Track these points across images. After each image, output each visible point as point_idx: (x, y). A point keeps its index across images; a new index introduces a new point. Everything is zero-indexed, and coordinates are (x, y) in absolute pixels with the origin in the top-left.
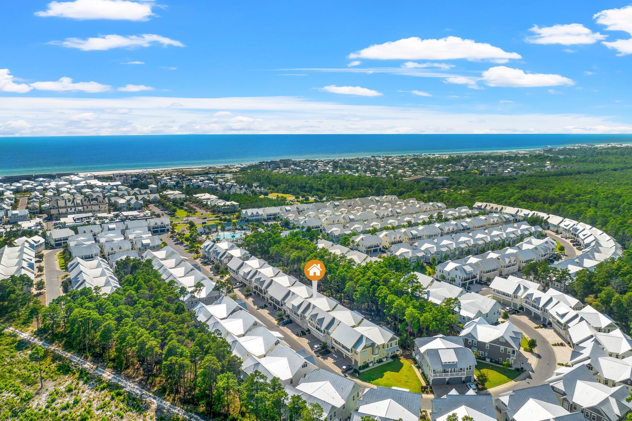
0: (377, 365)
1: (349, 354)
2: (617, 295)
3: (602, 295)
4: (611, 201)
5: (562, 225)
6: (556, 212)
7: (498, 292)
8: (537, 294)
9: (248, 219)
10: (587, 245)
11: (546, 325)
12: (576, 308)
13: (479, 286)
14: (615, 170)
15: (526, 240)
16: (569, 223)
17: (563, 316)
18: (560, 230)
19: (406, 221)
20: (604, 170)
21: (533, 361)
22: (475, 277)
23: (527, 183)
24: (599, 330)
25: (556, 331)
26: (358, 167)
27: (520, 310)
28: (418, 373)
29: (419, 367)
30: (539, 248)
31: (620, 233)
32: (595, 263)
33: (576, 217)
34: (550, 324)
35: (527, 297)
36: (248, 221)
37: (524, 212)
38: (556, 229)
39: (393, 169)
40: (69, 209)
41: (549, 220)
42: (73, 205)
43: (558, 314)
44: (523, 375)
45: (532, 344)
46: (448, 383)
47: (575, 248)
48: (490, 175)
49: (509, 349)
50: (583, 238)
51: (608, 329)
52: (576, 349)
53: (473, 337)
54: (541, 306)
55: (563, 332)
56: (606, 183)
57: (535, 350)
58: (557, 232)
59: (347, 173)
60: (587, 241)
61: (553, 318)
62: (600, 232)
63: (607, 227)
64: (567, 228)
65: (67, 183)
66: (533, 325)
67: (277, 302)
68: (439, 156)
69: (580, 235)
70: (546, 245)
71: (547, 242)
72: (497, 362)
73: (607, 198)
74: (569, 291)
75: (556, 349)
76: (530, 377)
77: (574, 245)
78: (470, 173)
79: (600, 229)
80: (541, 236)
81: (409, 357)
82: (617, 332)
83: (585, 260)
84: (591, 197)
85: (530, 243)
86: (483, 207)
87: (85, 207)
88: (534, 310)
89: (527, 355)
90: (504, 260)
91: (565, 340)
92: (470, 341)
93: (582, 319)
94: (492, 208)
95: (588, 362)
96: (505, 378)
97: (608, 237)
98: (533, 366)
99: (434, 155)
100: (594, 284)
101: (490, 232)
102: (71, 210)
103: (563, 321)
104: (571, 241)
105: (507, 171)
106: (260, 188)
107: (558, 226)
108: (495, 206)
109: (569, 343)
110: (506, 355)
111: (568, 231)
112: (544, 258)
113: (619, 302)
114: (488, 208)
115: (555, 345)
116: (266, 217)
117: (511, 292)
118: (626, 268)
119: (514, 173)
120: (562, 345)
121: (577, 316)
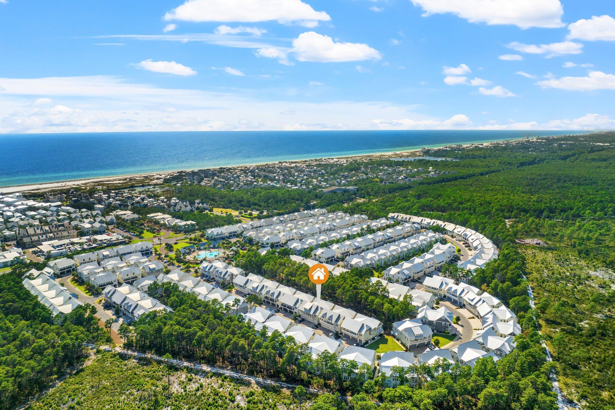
0: (373, 341)
1: (356, 336)
2: (501, 285)
3: (492, 285)
4: (484, 208)
5: (455, 231)
6: (450, 221)
7: (429, 287)
8: (455, 287)
9: (214, 238)
10: (476, 248)
11: (462, 306)
12: (478, 294)
13: (413, 283)
14: (482, 174)
15: (435, 246)
16: (460, 229)
17: (472, 300)
18: (455, 235)
19: (345, 234)
20: (474, 175)
21: (460, 329)
22: (410, 277)
23: (421, 191)
24: (493, 307)
25: (468, 310)
26: (275, 177)
27: (444, 298)
28: (399, 343)
29: (398, 340)
30: (446, 252)
31: (495, 237)
32: (484, 262)
33: (464, 224)
34: (464, 305)
35: (448, 290)
36: (215, 239)
37: (427, 221)
38: (451, 234)
39: (307, 179)
40: (40, 237)
41: (446, 227)
42: (42, 232)
43: (469, 299)
44: (457, 338)
45: (458, 319)
46: (418, 347)
47: (467, 249)
48: (389, 183)
49: (448, 323)
50: (472, 241)
51: (498, 306)
52: (483, 319)
53: (426, 318)
54: (458, 295)
55: (472, 310)
56: (478, 189)
57: (460, 323)
58: (452, 237)
59: (270, 184)
60: (475, 244)
61: (466, 301)
62: (482, 236)
63: (485, 232)
64: (460, 233)
65: (3, 205)
66: (454, 307)
67: (289, 307)
68: (337, 160)
69: (470, 239)
70: (450, 250)
71: (450, 247)
72: (440, 332)
73: (481, 205)
74: (471, 283)
75: (470, 320)
76: (460, 338)
77: (466, 247)
78: (373, 182)
79: (481, 233)
80: (444, 242)
81: (389, 334)
82: (503, 307)
83: (477, 260)
84: (470, 205)
85: (438, 248)
86: (395, 217)
87: (55, 234)
88: (453, 297)
89: (456, 326)
90: (426, 263)
91: (475, 315)
92: (424, 320)
93: (484, 301)
94: (403, 218)
95: (492, 326)
96: (448, 340)
97: (488, 240)
98: (461, 332)
99: (333, 159)
100: (486, 277)
101: (409, 241)
102: (42, 237)
103: (473, 303)
104: (464, 244)
105: (400, 178)
106: (203, 204)
107: (453, 232)
108: (404, 216)
109: (477, 316)
110: (446, 327)
111: (460, 235)
112: (449, 259)
113: (502, 288)
114: (400, 218)
115: (469, 318)
116: (227, 235)
117: (438, 287)
118: (503, 265)
119: (407, 180)
120: (473, 318)
121: (480, 299)
